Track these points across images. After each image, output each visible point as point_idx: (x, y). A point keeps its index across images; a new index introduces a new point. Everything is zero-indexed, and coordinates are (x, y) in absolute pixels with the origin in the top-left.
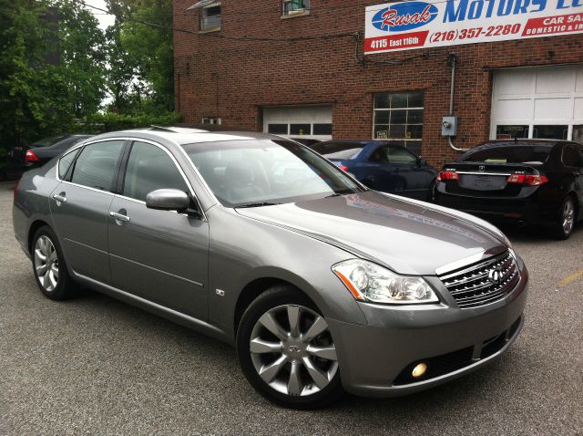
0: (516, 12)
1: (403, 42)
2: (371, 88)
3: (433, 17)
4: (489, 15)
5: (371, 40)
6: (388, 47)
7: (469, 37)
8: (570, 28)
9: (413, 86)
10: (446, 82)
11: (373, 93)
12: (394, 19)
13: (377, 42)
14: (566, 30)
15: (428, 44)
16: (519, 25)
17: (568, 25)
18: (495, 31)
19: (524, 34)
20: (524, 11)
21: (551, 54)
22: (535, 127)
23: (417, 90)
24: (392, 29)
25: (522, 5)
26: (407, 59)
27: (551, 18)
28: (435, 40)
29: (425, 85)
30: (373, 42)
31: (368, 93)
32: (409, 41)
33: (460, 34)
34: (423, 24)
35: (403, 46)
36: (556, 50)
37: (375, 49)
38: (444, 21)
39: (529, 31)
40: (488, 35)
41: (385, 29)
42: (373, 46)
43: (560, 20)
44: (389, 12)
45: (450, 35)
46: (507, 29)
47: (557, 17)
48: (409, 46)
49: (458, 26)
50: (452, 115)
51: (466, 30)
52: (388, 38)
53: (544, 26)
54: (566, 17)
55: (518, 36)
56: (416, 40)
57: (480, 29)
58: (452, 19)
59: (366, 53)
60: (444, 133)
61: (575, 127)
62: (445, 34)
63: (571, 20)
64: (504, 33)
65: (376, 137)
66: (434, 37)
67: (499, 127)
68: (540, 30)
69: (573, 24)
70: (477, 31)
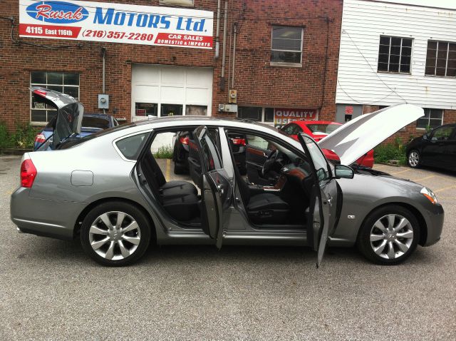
0: (150, 26)
1: (58, 32)
2: (27, 66)
3: (85, 18)
4: (130, 24)
5: (26, 26)
6: (44, 34)
7: (115, 37)
8: (185, 43)
9: (68, 68)
10: (99, 68)
11: (29, 70)
12: (49, 13)
13: (33, 28)
14: (183, 44)
15: (80, 37)
16: (152, 36)
17: (184, 41)
18: (135, 36)
19: (156, 42)
20: (155, 26)
21: (174, 58)
22: (162, 105)
23: (73, 72)
24: (46, 20)
25: (154, 22)
26: (63, 47)
27: (173, 34)
28: (87, 35)
29: (80, 69)
30: (29, 28)
31: (25, 70)
32: (64, 32)
33: (108, 34)
34: (75, 21)
35: (58, 36)
36: (177, 56)
37: (31, 34)
38: (95, 22)
39: (159, 41)
40: (130, 38)
41: (40, 19)
42: (28, 30)
43: (179, 37)
44: (43, 7)
45: (100, 34)
46: (144, 37)
47: (177, 35)
48: (63, 36)
49: (106, 28)
50: (105, 94)
51: (113, 33)
52: (44, 27)
53: (169, 39)
54: (183, 36)
55: (152, 43)
56: (70, 33)
57: (124, 34)
58: (101, 22)
59: (20, 36)
60: (100, 106)
61: (187, 106)
62: (95, 32)
63: (185, 38)
64: (141, 39)
65: (33, 107)
66: (86, 33)
67: (136, 103)
68: (166, 41)
69: (188, 41)
70: (121, 35)
